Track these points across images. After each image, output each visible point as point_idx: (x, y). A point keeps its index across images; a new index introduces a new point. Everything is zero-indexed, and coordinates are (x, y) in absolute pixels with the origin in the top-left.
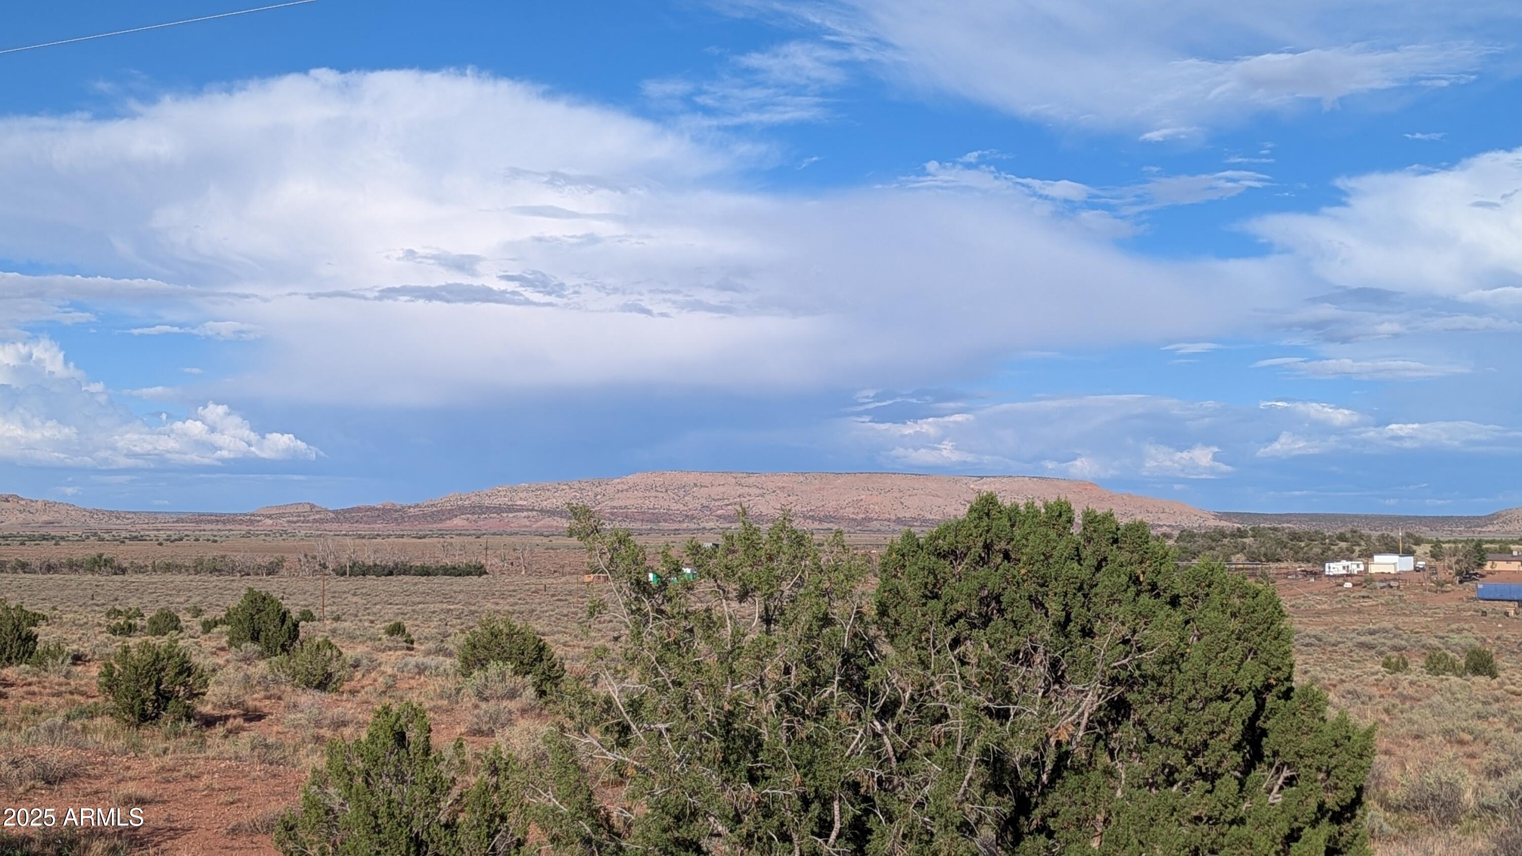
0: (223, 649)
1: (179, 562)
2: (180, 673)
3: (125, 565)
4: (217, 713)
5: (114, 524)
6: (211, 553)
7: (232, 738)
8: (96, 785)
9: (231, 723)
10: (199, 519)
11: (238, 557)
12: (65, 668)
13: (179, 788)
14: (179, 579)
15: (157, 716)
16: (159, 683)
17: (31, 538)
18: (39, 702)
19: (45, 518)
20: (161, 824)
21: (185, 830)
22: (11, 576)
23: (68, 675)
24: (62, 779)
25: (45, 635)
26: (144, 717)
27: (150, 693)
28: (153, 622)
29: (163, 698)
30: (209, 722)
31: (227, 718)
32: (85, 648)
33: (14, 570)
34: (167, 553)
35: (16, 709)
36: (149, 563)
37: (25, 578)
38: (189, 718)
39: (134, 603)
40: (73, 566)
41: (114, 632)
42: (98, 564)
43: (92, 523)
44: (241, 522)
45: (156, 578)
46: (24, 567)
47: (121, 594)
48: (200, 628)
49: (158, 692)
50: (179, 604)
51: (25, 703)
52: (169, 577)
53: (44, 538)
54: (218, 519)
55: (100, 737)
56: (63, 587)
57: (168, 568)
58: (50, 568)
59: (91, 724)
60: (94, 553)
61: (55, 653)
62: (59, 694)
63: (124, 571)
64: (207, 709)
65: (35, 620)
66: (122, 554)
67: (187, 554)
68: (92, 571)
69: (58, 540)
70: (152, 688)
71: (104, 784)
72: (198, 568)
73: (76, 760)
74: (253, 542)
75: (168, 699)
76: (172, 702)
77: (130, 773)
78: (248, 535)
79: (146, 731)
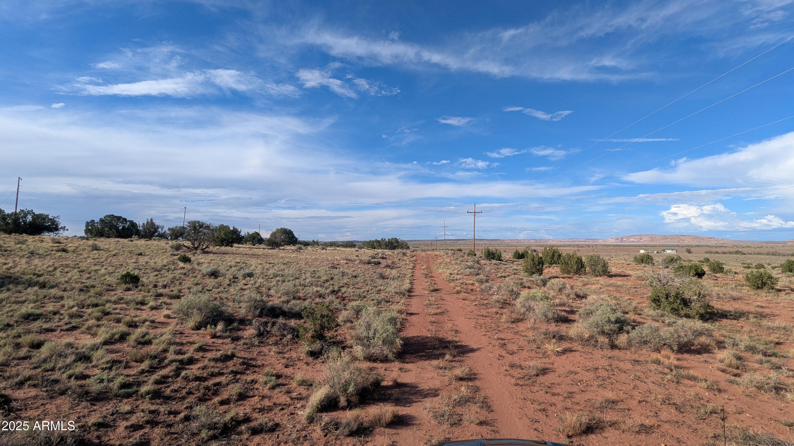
0: (780, 273)
1: (762, 252)
2: (769, 278)
3: (745, 253)
4: (781, 288)
5: (741, 243)
6: (772, 251)
7: (788, 295)
8: (748, 302)
9: (786, 291)
10: (767, 242)
11: (781, 252)
12: (733, 275)
13: (773, 305)
14: (762, 256)
15: (762, 288)
16: (762, 280)
17: (718, 247)
18: (726, 282)
19: (722, 242)
20: (769, 313)
21: (777, 315)
22: (714, 255)
23: (734, 277)
24: (737, 299)
25: (726, 268)
26: (758, 288)
27: (760, 282)
28: (756, 266)
29: (764, 284)
30: (779, 291)
31: (785, 290)
32: (737, 271)
33: (715, 253)
34: (758, 250)
35: (721, 283)
36: (753, 252)
37: (717, 255)
38: (773, 289)
39: (749, 261)
40: (730, 253)
41: (745, 267)
42: (737, 252)
43: (735, 243)
44: (781, 243)
45: (755, 256)
46: (717, 253)
47: (745, 259)
48: (771, 268)
49: (762, 282)
50: (763, 262)
51: (723, 282)
52: (759, 256)
53: (722, 247)
54: (773, 242)
55: (746, 291)
56: (728, 257)
57: (758, 254)
58: (724, 253)
59: (743, 288)
60: (736, 250)
61: (730, 271)
62: (732, 281)
63: (745, 254)
64: (778, 287)
65: (722, 264)
66: (745, 250)
67: (764, 250)
68: (736, 254)
69: (726, 247)
70: (760, 281)
71: (750, 302)
72: (768, 254)
73: (740, 296)
74: (786, 248)
75: (765, 284)
76: (767, 285)
77: (757, 300)
78: (783, 246)
79: (759, 291)
